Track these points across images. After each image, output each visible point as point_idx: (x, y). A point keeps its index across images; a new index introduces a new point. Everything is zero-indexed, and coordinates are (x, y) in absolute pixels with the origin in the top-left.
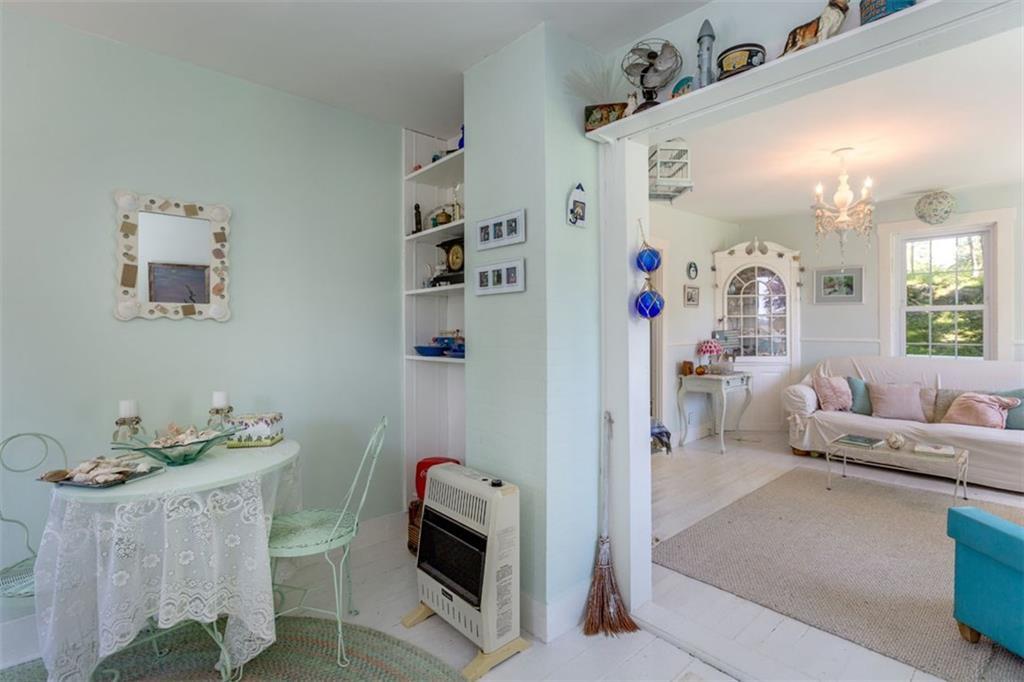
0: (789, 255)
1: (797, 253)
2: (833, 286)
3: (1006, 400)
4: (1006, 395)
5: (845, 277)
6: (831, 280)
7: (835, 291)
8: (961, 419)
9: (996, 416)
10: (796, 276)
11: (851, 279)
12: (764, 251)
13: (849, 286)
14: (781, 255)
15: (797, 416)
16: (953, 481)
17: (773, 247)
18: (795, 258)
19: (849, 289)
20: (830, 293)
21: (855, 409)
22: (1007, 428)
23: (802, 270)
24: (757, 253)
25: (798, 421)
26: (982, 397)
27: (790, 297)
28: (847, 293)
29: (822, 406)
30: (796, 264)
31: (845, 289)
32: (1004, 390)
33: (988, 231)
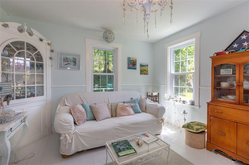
0: (45, 41)
1: (49, 42)
2: (68, 61)
5: (73, 58)
6: (67, 59)
7: (69, 64)
10: (49, 54)
11: (75, 59)
12: (31, 34)
13: (75, 62)
14: (41, 40)
15: (67, 135)
17: (37, 34)
18: (49, 44)
19: (74, 64)
20: (66, 64)
21: (88, 119)
23: (52, 51)
24: (26, 33)
25: (68, 137)
27: (46, 64)
28: (74, 66)
29: (77, 123)
30: (49, 47)
31: (73, 63)
33: (115, 50)
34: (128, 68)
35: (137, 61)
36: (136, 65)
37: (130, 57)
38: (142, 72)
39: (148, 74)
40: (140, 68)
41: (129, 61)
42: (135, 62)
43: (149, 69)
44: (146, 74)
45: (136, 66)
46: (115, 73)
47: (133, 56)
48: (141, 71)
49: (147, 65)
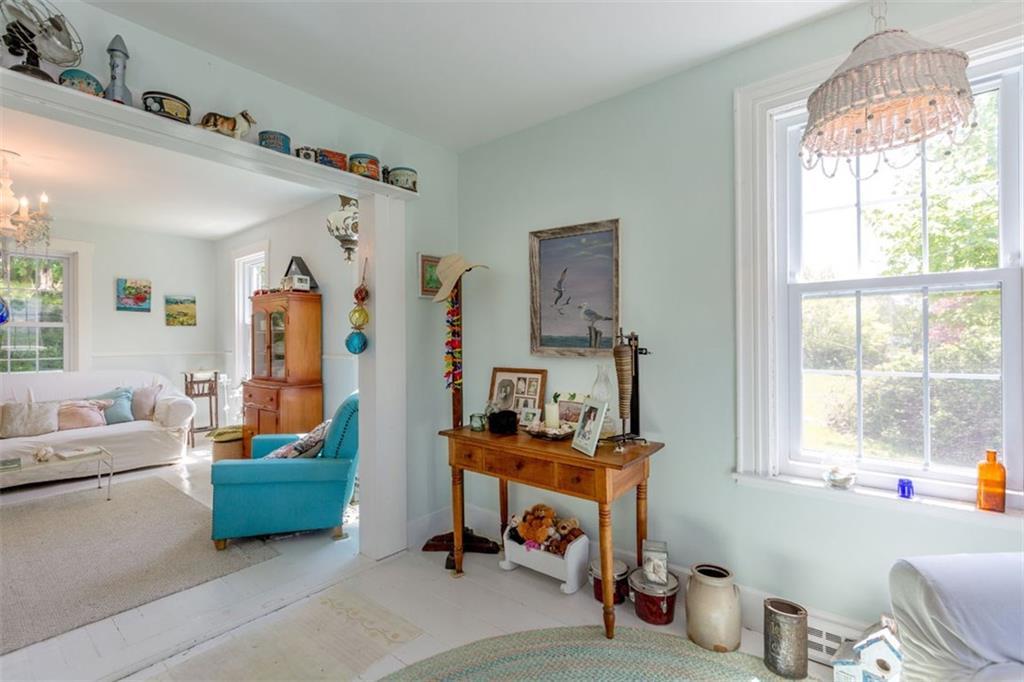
3: (102, 402)
4: (100, 398)
8: (68, 425)
9: (98, 416)
16: (95, 477)
22: (108, 424)
26: (82, 403)
32: (101, 392)
33: (68, 259)
34: (119, 309)
35: (153, 291)
36: (150, 299)
37: (124, 278)
38: (171, 319)
39: (195, 324)
40: (166, 310)
41: (121, 288)
42: (146, 292)
43: (201, 311)
44: (190, 325)
45: (149, 303)
46: (68, 321)
47: (135, 276)
48: (168, 315)
49: (192, 299)
